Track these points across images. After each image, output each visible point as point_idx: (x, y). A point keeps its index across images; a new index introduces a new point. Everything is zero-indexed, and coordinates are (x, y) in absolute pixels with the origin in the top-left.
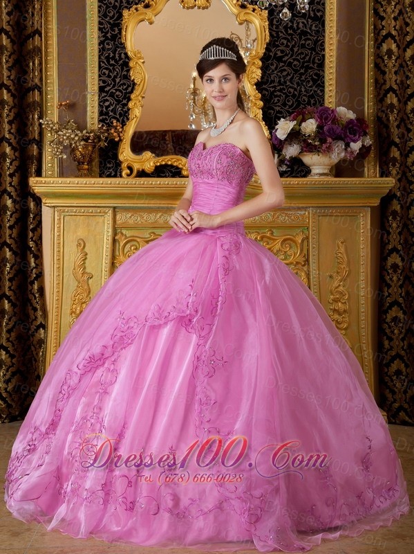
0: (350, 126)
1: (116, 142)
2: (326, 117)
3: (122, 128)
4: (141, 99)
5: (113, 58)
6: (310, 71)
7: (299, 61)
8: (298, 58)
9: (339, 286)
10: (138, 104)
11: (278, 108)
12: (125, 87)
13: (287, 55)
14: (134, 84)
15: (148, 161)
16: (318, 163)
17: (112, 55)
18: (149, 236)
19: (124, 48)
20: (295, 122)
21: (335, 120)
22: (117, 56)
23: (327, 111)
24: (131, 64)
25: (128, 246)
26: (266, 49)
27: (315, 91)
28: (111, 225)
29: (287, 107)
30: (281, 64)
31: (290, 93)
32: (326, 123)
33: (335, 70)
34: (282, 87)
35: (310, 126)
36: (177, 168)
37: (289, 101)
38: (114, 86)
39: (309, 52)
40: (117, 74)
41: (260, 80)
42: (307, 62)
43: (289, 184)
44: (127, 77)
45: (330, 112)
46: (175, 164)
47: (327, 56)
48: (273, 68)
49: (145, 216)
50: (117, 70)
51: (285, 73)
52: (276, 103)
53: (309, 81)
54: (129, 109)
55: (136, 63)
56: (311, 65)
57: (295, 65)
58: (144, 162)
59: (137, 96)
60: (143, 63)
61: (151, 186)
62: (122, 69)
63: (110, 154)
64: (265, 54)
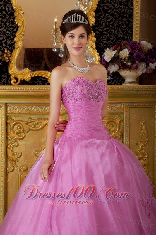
0: (150, 53)
1: (7, 62)
2: (134, 47)
3: (11, 54)
4: (22, 36)
5: (5, 10)
6: (124, 18)
7: (118, 13)
8: (117, 10)
9: (142, 149)
10: (20, 39)
11: (105, 42)
12: (12, 28)
13: (110, 9)
14: (18, 27)
15: (27, 74)
16: (129, 76)
17: (3, 8)
18: (28, 120)
19: (11, 4)
20: (116, 51)
21: (141, 49)
22: (7, 8)
23: (135, 44)
24: (16, 14)
25: (16, 126)
26: (98, 5)
27: (127, 32)
28: (4, 114)
29: (110, 41)
30: (107, 15)
31: (112, 32)
32: (135, 51)
33: (139, 18)
34: (107, 29)
35: (125, 53)
36: (45, 78)
37: (111, 37)
38: (5, 28)
39: (124, 7)
40: (7, 20)
41: (94, 24)
42: (123, 13)
43: (113, 89)
44: (13, 22)
45: (137, 45)
46: (43, 76)
47: (135, 9)
48: (102, 17)
49: (25, 108)
50: (7, 18)
51: (109, 20)
52: (104, 38)
53: (123, 25)
54: (15, 42)
55: (19, 13)
56: (125, 15)
57: (115, 15)
58: (24, 75)
59: (20, 34)
60: (23, 13)
61: (28, 90)
62: (10, 17)
63: (4, 70)
64: (97, 8)
